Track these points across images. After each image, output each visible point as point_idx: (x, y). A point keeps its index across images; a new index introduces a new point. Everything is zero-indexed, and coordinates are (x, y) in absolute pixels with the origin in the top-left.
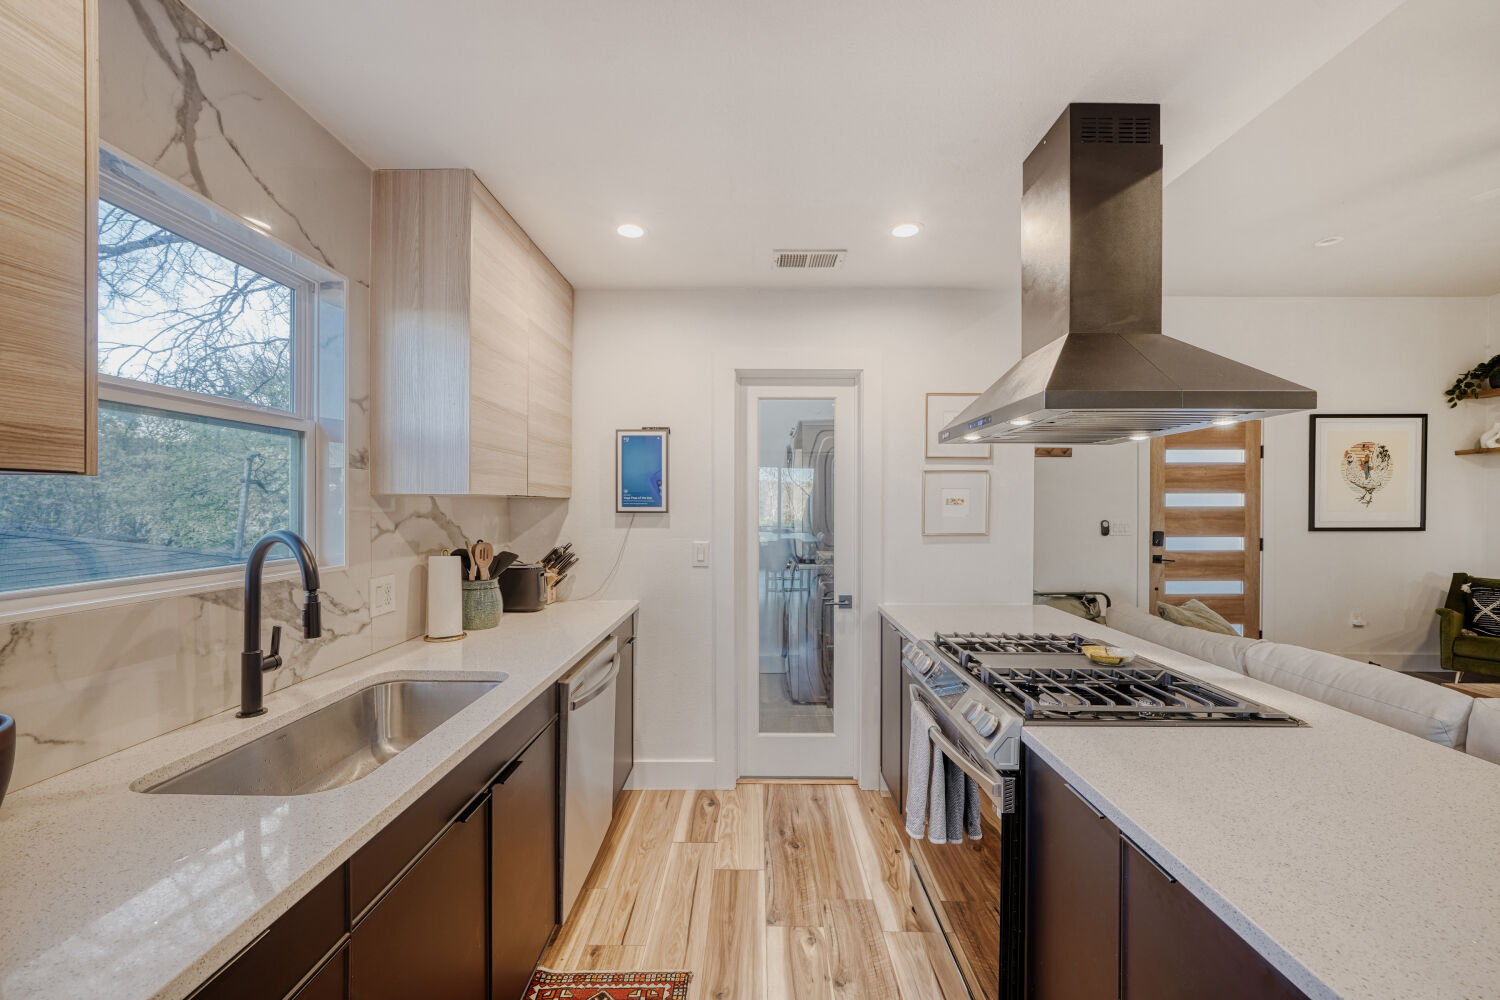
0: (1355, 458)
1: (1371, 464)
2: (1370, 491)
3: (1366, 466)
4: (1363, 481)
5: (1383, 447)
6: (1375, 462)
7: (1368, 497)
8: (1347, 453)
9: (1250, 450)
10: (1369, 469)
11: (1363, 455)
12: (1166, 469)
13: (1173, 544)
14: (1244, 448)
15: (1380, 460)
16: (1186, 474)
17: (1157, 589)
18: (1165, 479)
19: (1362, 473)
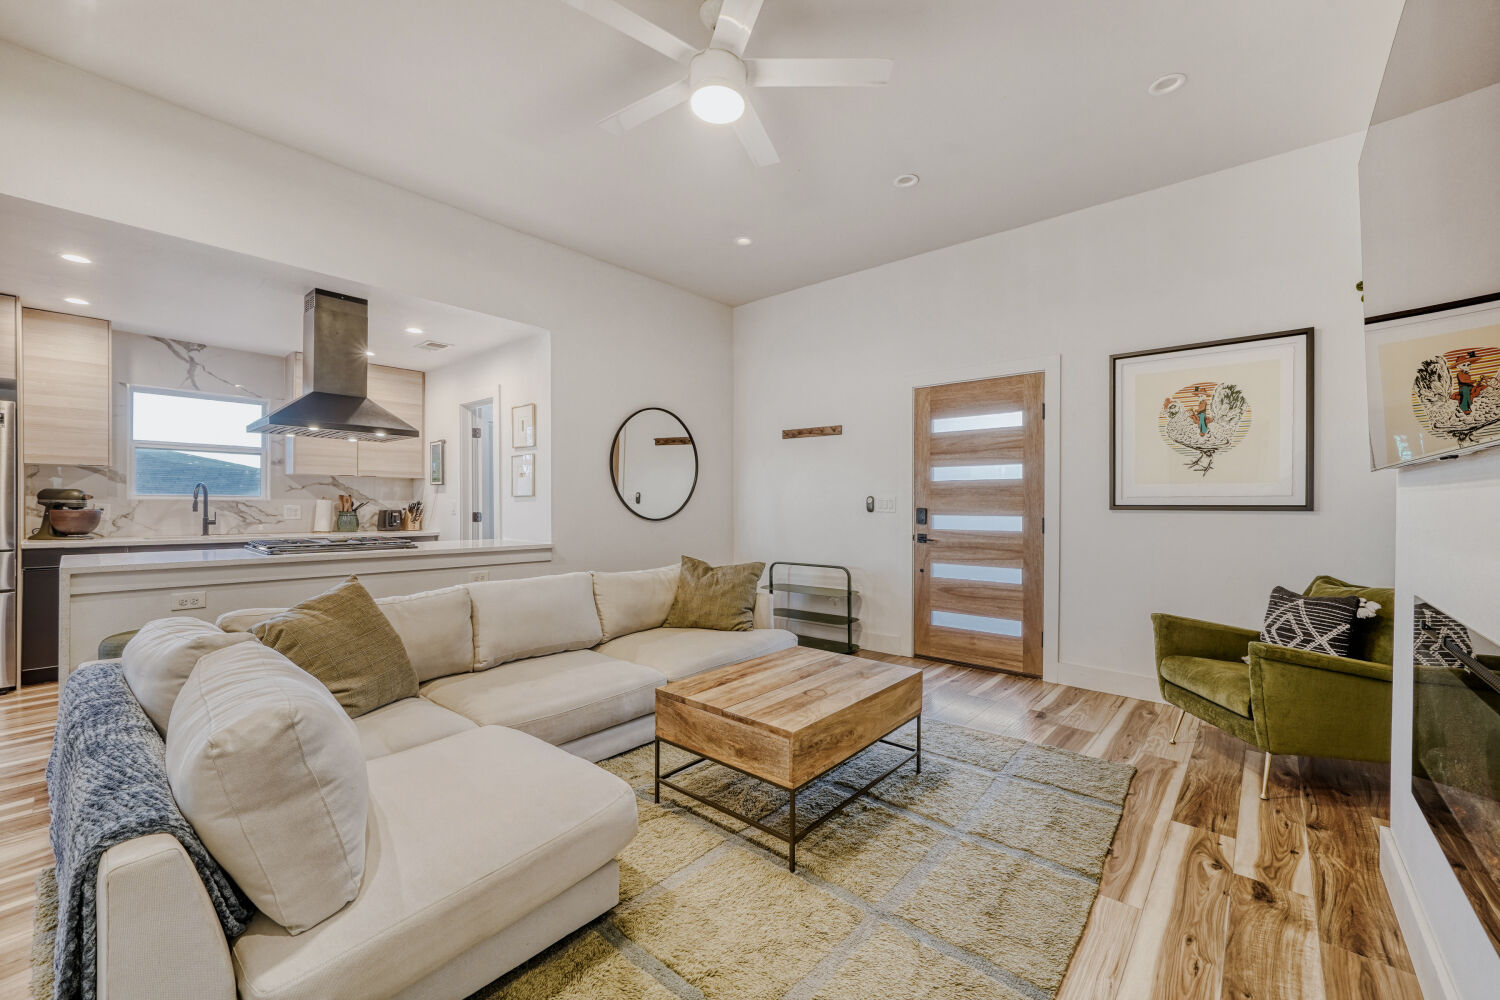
0: (1181, 406)
1: (1209, 414)
2: (1209, 452)
3: (1202, 418)
4: (1197, 438)
5: (1230, 388)
6: (1216, 409)
7: (1205, 461)
8: (1168, 400)
9: (1029, 409)
10: (1206, 421)
11: (1195, 403)
12: (931, 440)
13: (940, 522)
14: (1023, 409)
15: (1226, 406)
16: (953, 444)
17: (922, 571)
18: (930, 450)
19: (1196, 428)
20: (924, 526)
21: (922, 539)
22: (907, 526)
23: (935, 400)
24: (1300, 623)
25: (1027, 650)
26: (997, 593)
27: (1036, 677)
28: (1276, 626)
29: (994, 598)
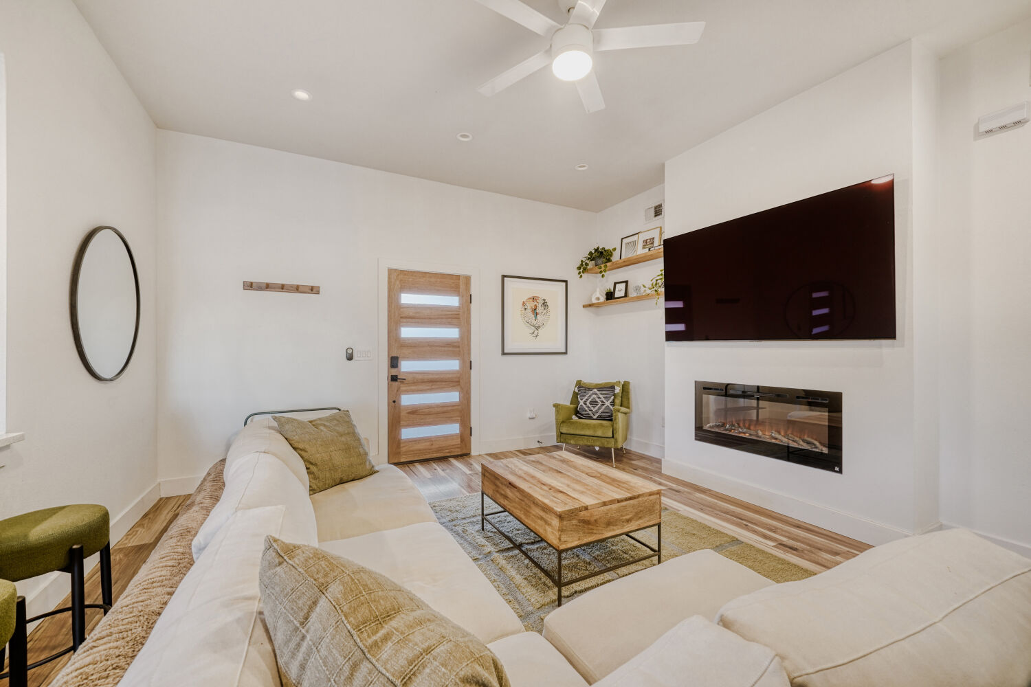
0: (528, 306)
1: (538, 311)
2: (537, 328)
4: (534, 322)
5: (544, 301)
6: (540, 309)
7: (536, 332)
8: (524, 303)
9: (462, 296)
10: (537, 314)
11: (533, 305)
12: (401, 308)
13: (406, 366)
14: (459, 295)
15: (543, 308)
16: (417, 313)
17: (394, 402)
18: (398, 316)
19: (533, 316)
20: (396, 369)
21: (394, 378)
22: (384, 371)
23: (402, 280)
24: (599, 398)
25: (462, 440)
26: (445, 409)
27: (467, 455)
28: (588, 401)
29: (444, 412)
